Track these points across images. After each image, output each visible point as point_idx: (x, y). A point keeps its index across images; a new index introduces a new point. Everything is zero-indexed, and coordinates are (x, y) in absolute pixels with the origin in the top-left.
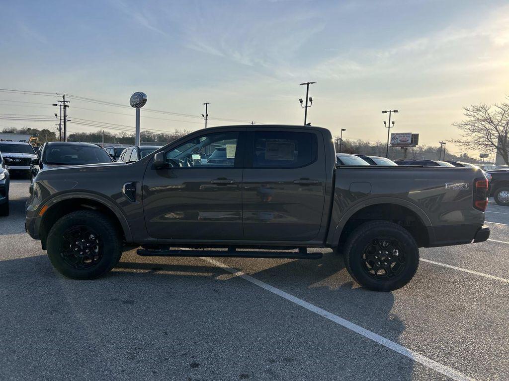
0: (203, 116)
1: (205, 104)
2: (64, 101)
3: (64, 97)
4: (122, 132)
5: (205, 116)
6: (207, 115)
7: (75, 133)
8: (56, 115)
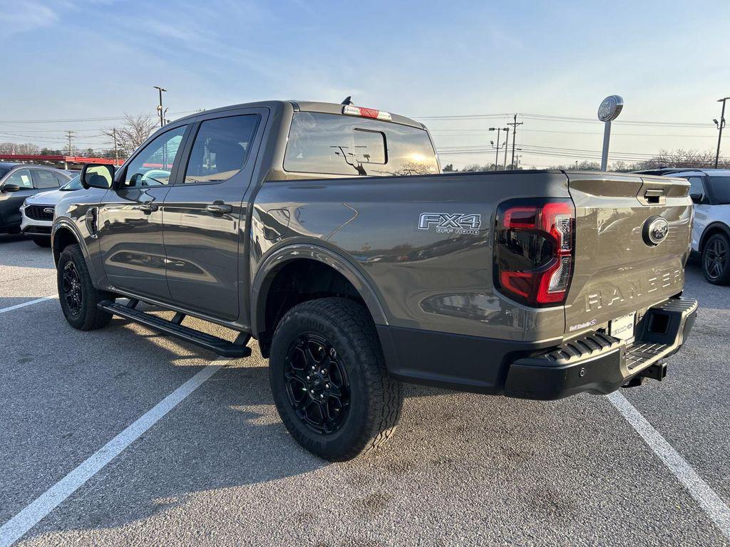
0: (716, 122)
1: (721, 100)
2: (515, 124)
3: (515, 118)
4: (618, 163)
5: (719, 123)
6: (723, 120)
7: (548, 168)
8: (492, 143)
